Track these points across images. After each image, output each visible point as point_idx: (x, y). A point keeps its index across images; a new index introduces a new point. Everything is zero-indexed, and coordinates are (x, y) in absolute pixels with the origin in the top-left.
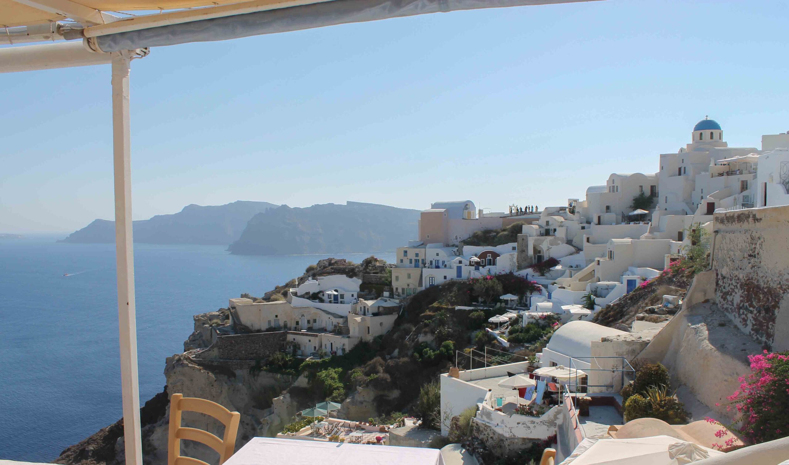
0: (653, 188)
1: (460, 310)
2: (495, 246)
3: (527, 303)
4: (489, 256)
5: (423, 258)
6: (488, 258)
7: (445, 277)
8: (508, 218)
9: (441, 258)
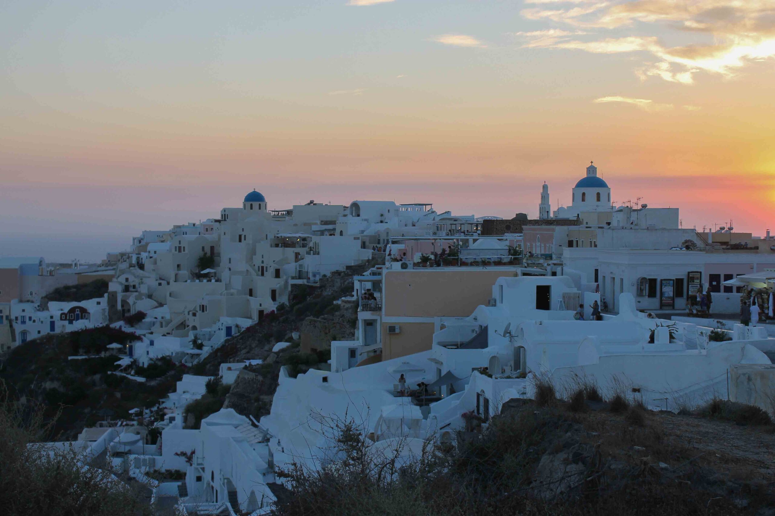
0: (212, 248)
1: (72, 360)
2: (80, 301)
3: (126, 351)
4: (78, 311)
5: (8, 314)
6: (77, 313)
7: (39, 332)
8: (82, 274)
9: (27, 314)
